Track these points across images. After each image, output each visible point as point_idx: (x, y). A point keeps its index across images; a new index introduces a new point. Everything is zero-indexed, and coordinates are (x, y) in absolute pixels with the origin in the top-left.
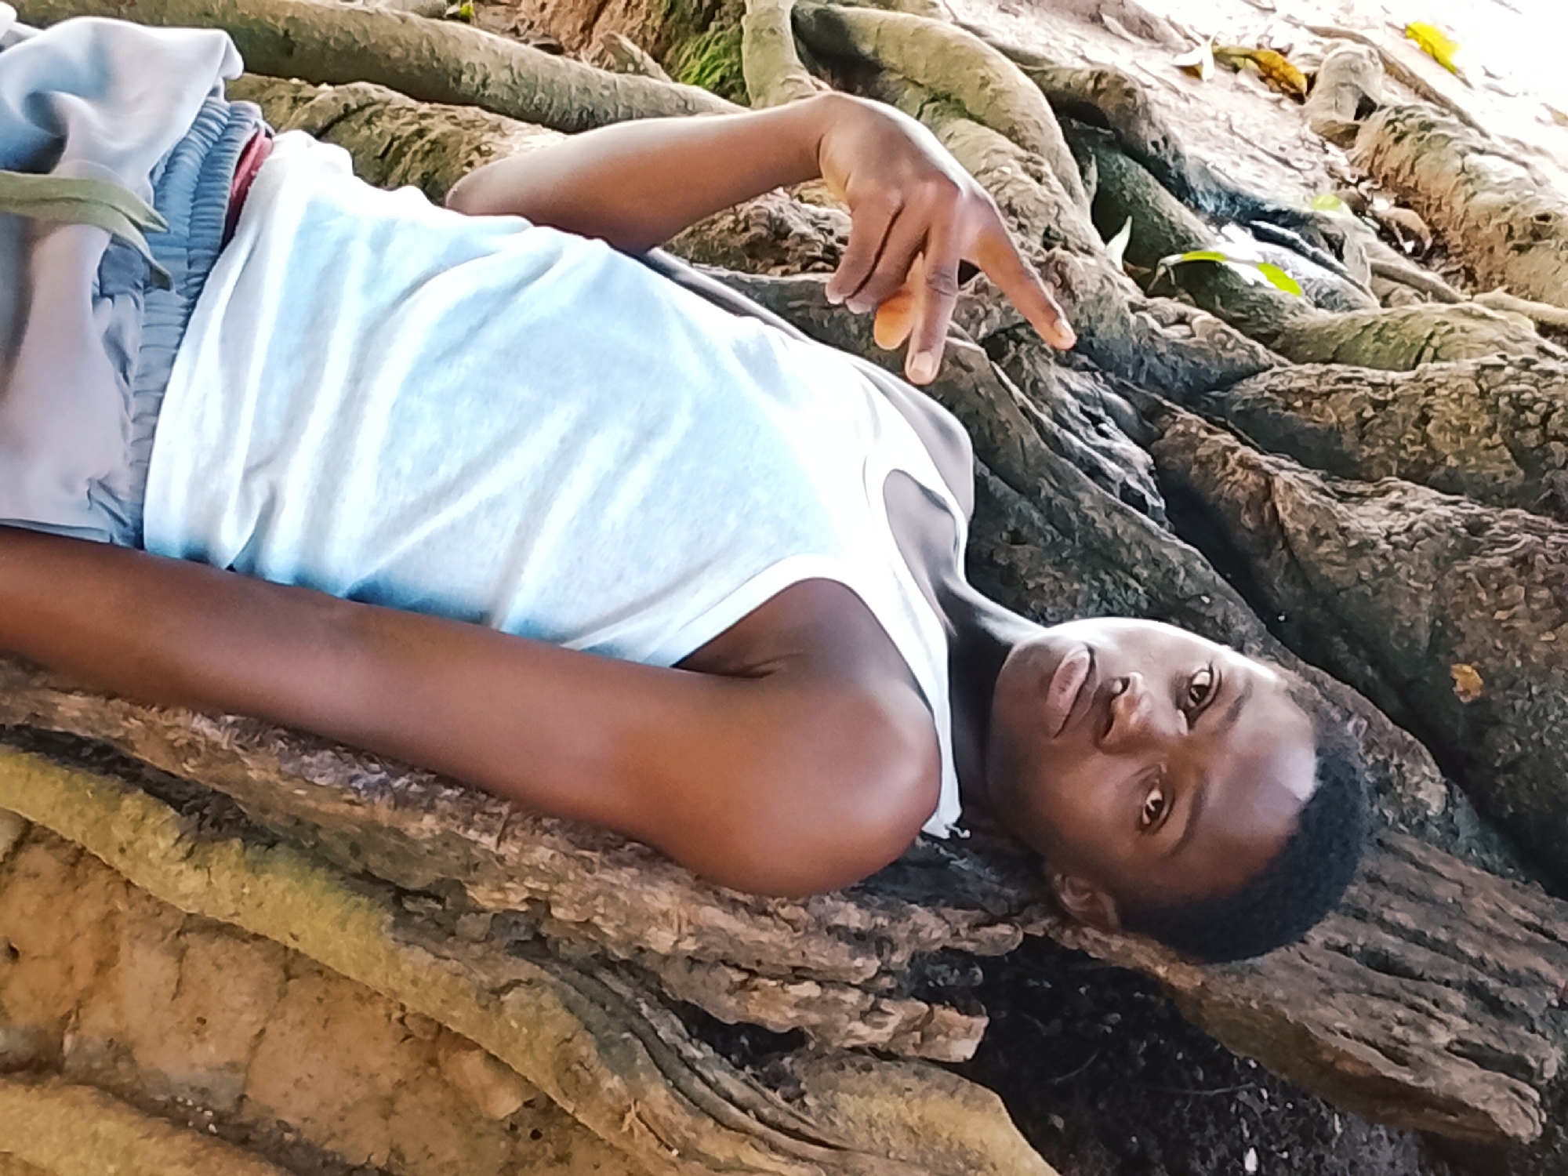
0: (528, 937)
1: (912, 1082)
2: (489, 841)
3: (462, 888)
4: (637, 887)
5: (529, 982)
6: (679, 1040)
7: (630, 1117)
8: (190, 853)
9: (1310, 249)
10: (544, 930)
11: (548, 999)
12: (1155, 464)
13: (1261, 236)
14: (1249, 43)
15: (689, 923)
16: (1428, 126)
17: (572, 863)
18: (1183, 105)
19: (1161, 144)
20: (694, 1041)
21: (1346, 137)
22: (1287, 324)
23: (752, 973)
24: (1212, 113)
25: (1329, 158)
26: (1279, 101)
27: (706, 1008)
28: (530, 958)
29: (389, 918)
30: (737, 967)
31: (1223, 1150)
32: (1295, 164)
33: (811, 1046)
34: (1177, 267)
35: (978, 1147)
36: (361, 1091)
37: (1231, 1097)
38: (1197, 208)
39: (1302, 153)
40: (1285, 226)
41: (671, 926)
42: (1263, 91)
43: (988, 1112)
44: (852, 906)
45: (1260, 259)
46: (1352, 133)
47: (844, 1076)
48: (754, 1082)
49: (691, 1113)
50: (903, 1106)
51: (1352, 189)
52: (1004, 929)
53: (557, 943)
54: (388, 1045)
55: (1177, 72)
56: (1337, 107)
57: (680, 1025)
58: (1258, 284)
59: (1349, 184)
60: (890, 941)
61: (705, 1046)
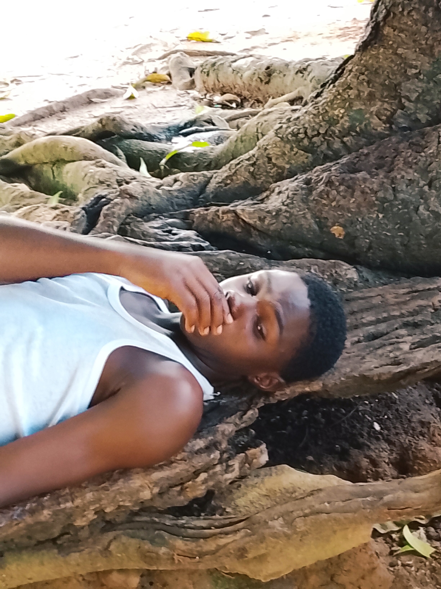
0: (104, 524)
1: (256, 480)
2: (69, 505)
3: (72, 524)
4: (126, 484)
5: (115, 538)
6: (174, 522)
7: (176, 557)
9: (203, 128)
10: (108, 518)
11: (124, 539)
12: (198, 232)
13: (186, 135)
14: (143, 76)
15: (151, 483)
16: (214, 65)
17: (101, 492)
18: (135, 110)
19: (135, 128)
20: (180, 518)
21: (192, 85)
22: (211, 157)
23: (182, 484)
24: (146, 107)
25: (191, 95)
26: (164, 88)
27: (176, 505)
29: (56, 551)
30: (176, 486)
31: (366, 429)
32: (182, 104)
33: (216, 492)
34: (166, 163)
35: (290, 485)
37: (358, 411)
38: (160, 140)
39: (182, 99)
40: (191, 126)
41: (146, 488)
42: (157, 89)
43: (286, 472)
44: (198, 440)
45: (191, 143)
46: (193, 82)
47: (234, 494)
48: (207, 517)
49: (193, 542)
50: (258, 490)
51: (205, 100)
52: (250, 412)
53: (114, 519)
55: (127, 101)
56: (183, 78)
57: (171, 516)
58: (194, 151)
59: (202, 99)
60: (217, 442)
61: (185, 517)
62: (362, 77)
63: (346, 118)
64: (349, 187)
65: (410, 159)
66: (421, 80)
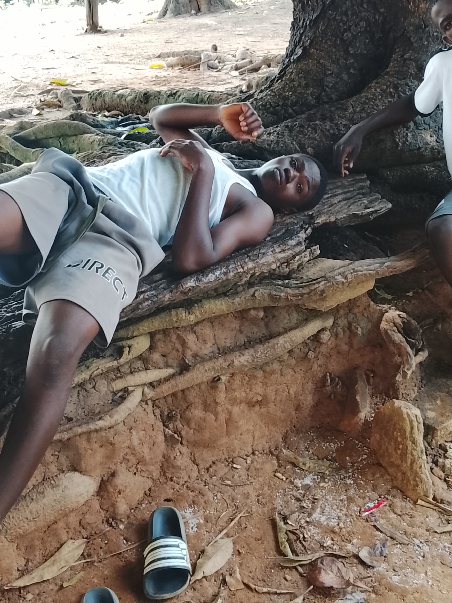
7: (289, 297)
8: (189, 313)
28: (251, 287)
36: (235, 332)
54: (234, 321)
62: (300, 75)
63: (294, 97)
64: (312, 128)
65: (341, 115)
66: (333, 77)
